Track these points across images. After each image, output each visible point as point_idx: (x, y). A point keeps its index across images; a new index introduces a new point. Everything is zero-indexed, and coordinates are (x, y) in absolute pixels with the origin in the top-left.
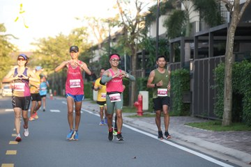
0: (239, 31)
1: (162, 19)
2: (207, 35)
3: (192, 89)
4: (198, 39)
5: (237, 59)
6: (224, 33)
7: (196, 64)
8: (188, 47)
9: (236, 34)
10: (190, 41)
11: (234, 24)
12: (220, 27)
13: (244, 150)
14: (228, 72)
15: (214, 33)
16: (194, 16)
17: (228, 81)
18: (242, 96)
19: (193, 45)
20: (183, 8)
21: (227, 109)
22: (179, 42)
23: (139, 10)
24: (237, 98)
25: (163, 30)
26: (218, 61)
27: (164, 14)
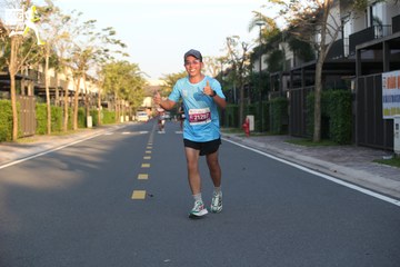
0: (325, 66)
2: (300, 69)
3: (289, 112)
4: (293, 73)
5: (324, 88)
6: (313, 67)
7: (291, 94)
8: (285, 79)
9: (323, 68)
10: (287, 74)
11: (321, 61)
12: (311, 63)
13: (331, 161)
14: (318, 99)
15: (306, 68)
16: (289, 55)
17: (317, 106)
18: (329, 118)
19: (289, 77)
20: (280, 48)
21: (317, 128)
22: (277, 76)
23: (245, 50)
24: (325, 120)
25: (265, 66)
26: (309, 90)
27: (265, 52)
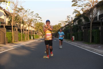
0: (93, 23)
1: (77, 21)
2: (86, 24)
3: (83, 35)
4: (84, 25)
5: (92, 29)
6: (90, 24)
7: (84, 30)
8: (82, 27)
9: (92, 24)
11: (92, 22)
12: (89, 23)
13: (94, 48)
14: (91, 32)
16: (83, 20)
17: (91, 34)
18: (94, 37)
19: (83, 26)
20: (81, 19)
21: (91, 40)
22: (80, 26)
23: (72, 19)
25: (77, 23)
26: (89, 30)
27: (77, 20)
